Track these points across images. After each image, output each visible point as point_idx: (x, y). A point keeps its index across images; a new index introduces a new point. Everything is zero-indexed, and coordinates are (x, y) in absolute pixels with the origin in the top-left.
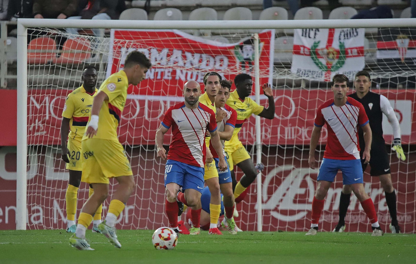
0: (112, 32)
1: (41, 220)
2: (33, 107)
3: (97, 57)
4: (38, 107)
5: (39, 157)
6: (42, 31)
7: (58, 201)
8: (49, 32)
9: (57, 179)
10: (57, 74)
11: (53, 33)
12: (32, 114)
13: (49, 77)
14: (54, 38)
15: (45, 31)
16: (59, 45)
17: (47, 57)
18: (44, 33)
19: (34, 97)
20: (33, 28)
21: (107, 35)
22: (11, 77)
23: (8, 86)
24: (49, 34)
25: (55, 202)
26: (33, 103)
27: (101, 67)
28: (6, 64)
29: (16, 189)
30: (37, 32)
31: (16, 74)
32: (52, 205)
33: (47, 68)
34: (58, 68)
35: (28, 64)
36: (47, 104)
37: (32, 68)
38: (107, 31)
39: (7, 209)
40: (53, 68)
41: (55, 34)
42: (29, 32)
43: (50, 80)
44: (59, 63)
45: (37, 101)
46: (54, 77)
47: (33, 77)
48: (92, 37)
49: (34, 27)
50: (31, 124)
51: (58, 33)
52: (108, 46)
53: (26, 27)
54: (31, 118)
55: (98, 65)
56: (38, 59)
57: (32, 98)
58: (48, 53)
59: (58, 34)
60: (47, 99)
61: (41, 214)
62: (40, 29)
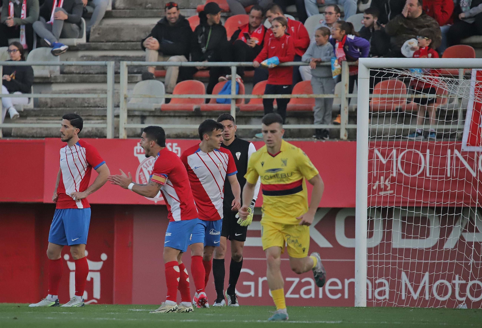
0: (474, 72)
1: (387, 296)
2: (377, 161)
3: (456, 102)
4: (384, 162)
5: (384, 221)
6: (387, 72)
7: (407, 273)
8: (395, 73)
9: (411, 247)
10: (407, 123)
11: (400, 74)
12: (377, 170)
13: (397, 126)
14: (402, 80)
15: (391, 72)
16: (408, 89)
17: (394, 103)
18: (390, 75)
19: (379, 150)
20: (377, 69)
21: (468, 76)
22: (352, 126)
23: (349, 138)
24: (396, 75)
25: (403, 274)
26: (378, 157)
27: (460, 114)
28: (346, 112)
29: (354, 258)
30: (381, 74)
31: (356, 123)
32: (400, 277)
33: (395, 116)
34: (408, 116)
35: (370, 110)
36: (395, 159)
37: (375, 116)
38: (468, 71)
39: (347, 282)
40: (402, 116)
41: (402, 76)
42: (372, 73)
43: (399, 130)
44: (409, 110)
45: (383, 154)
46: (403, 126)
47: (377, 126)
48: (447, 78)
49: (377, 67)
50: (374, 182)
51: (407, 74)
52: (468, 89)
53: (368, 68)
54: (375, 175)
55: (456, 112)
56: (383, 105)
57: (376, 151)
58: (395, 99)
59: (406, 76)
60: (394, 152)
61: (387, 288)
62: (385, 70)
